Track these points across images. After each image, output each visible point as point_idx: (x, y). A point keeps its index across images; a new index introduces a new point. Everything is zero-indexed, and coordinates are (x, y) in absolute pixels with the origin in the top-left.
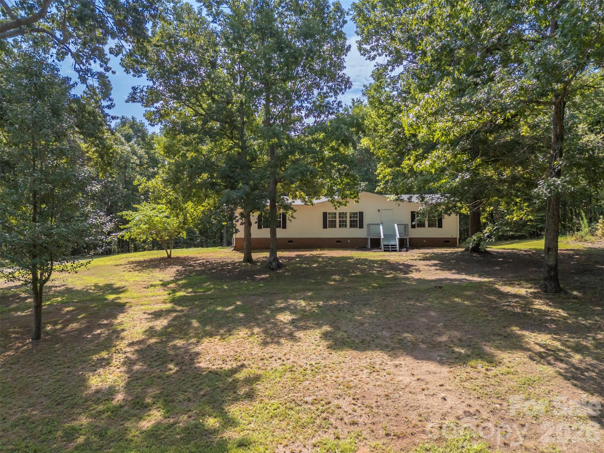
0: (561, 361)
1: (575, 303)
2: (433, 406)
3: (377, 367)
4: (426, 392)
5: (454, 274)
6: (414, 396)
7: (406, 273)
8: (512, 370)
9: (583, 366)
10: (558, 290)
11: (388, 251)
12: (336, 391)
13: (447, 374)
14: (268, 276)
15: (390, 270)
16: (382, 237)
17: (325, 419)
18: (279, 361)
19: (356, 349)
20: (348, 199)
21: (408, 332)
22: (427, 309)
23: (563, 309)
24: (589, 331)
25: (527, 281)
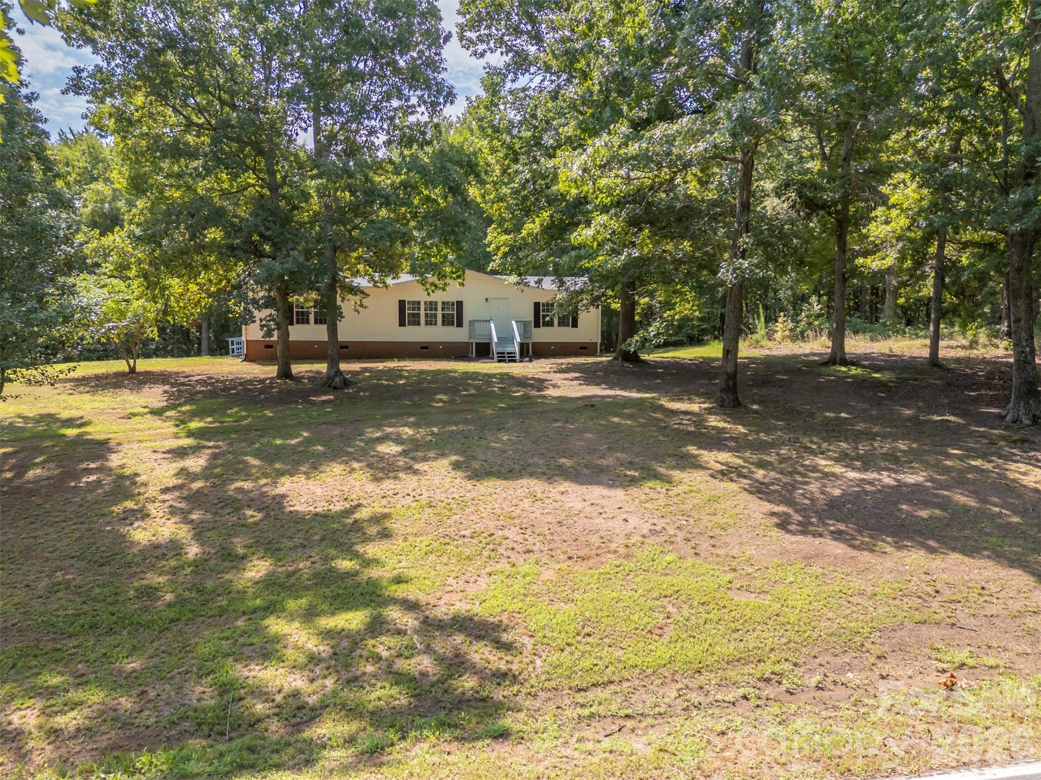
0: (745, 477)
1: (756, 418)
2: (614, 528)
3: (539, 495)
4: (604, 516)
5: (605, 389)
6: (591, 521)
7: (539, 390)
8: (695, 488)
9: (766, 480)
10: (737, 404)
11: (504, 361)
12: (497, 523)
13: (624, 498)
14: (331, 397)
15: (517, 386)
16: (495, 340)
17: (493, 550)
18: (408, 497)
19: (505, 479)
20: (448, 280)
21: (565, 457)
22: (584, 430)
23: (744, 425)
24: (772, 448)
25: (698, 395)
